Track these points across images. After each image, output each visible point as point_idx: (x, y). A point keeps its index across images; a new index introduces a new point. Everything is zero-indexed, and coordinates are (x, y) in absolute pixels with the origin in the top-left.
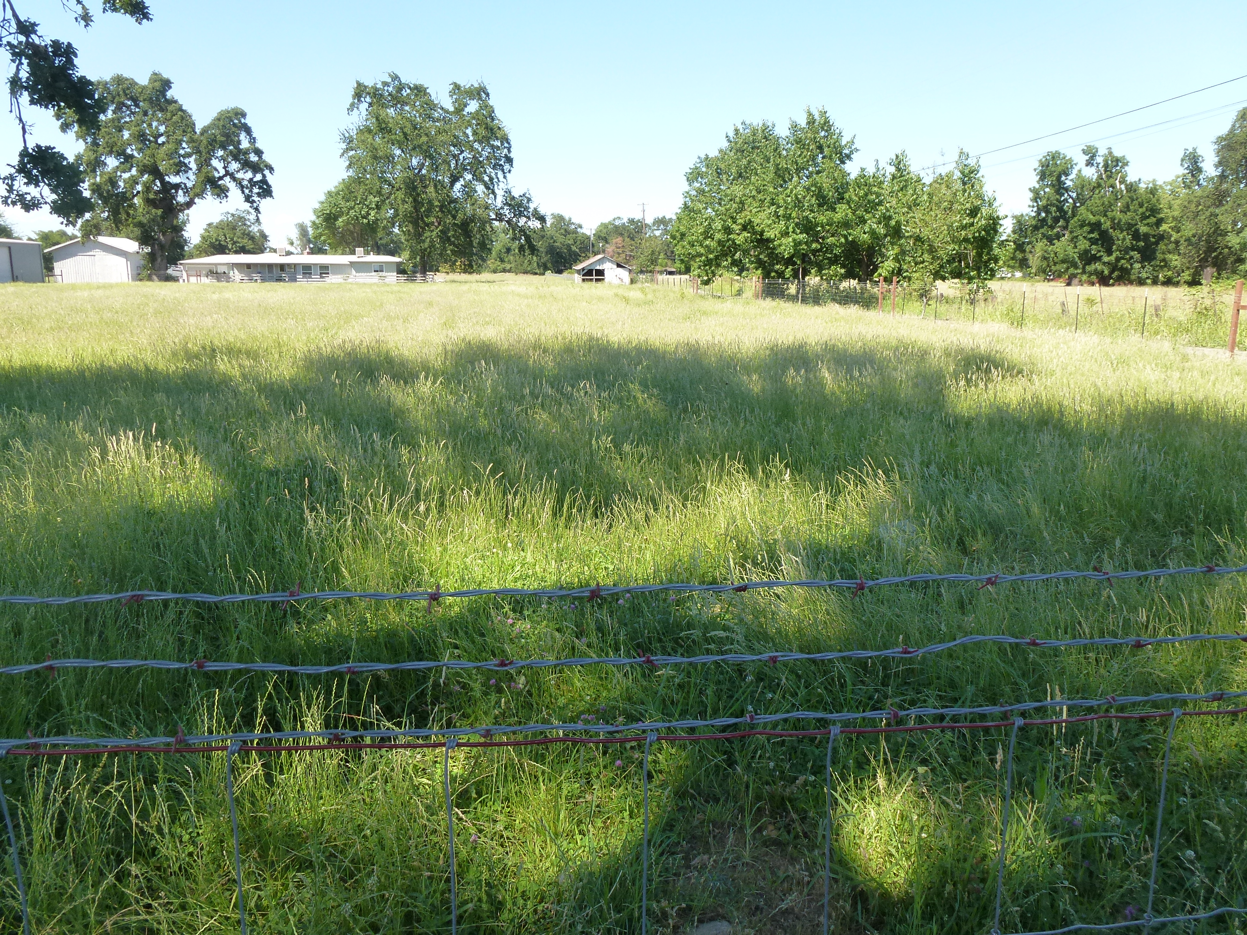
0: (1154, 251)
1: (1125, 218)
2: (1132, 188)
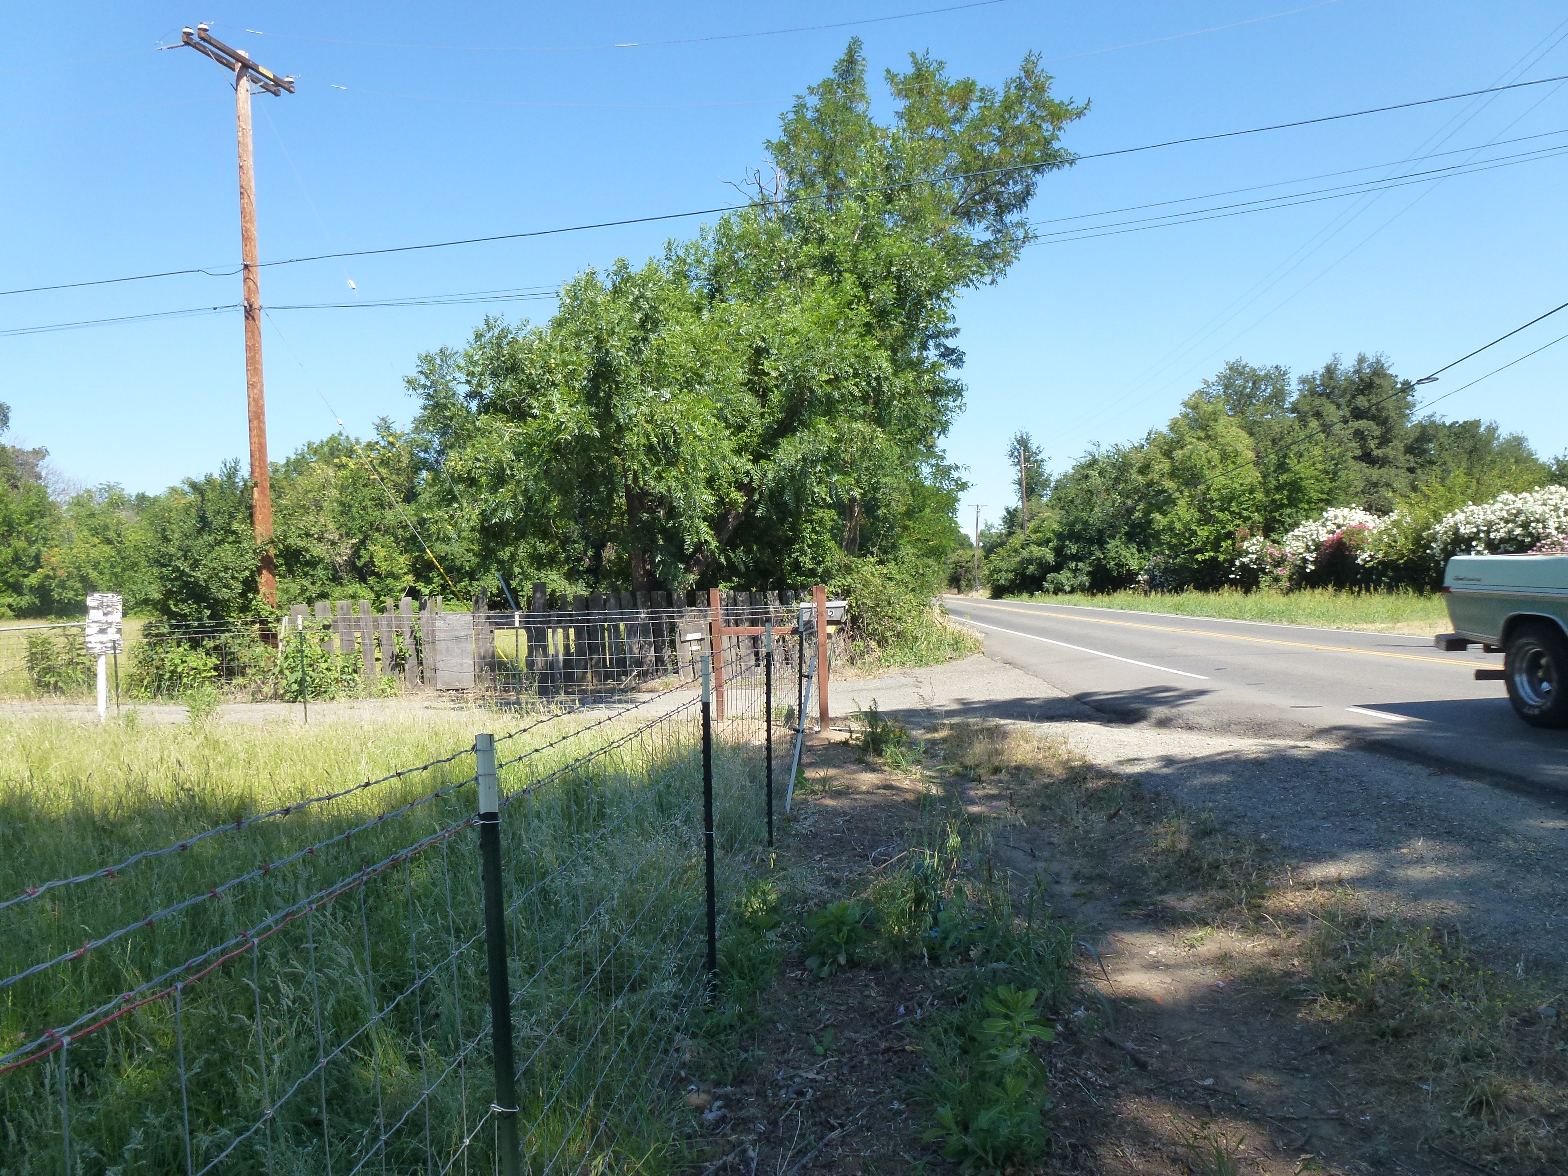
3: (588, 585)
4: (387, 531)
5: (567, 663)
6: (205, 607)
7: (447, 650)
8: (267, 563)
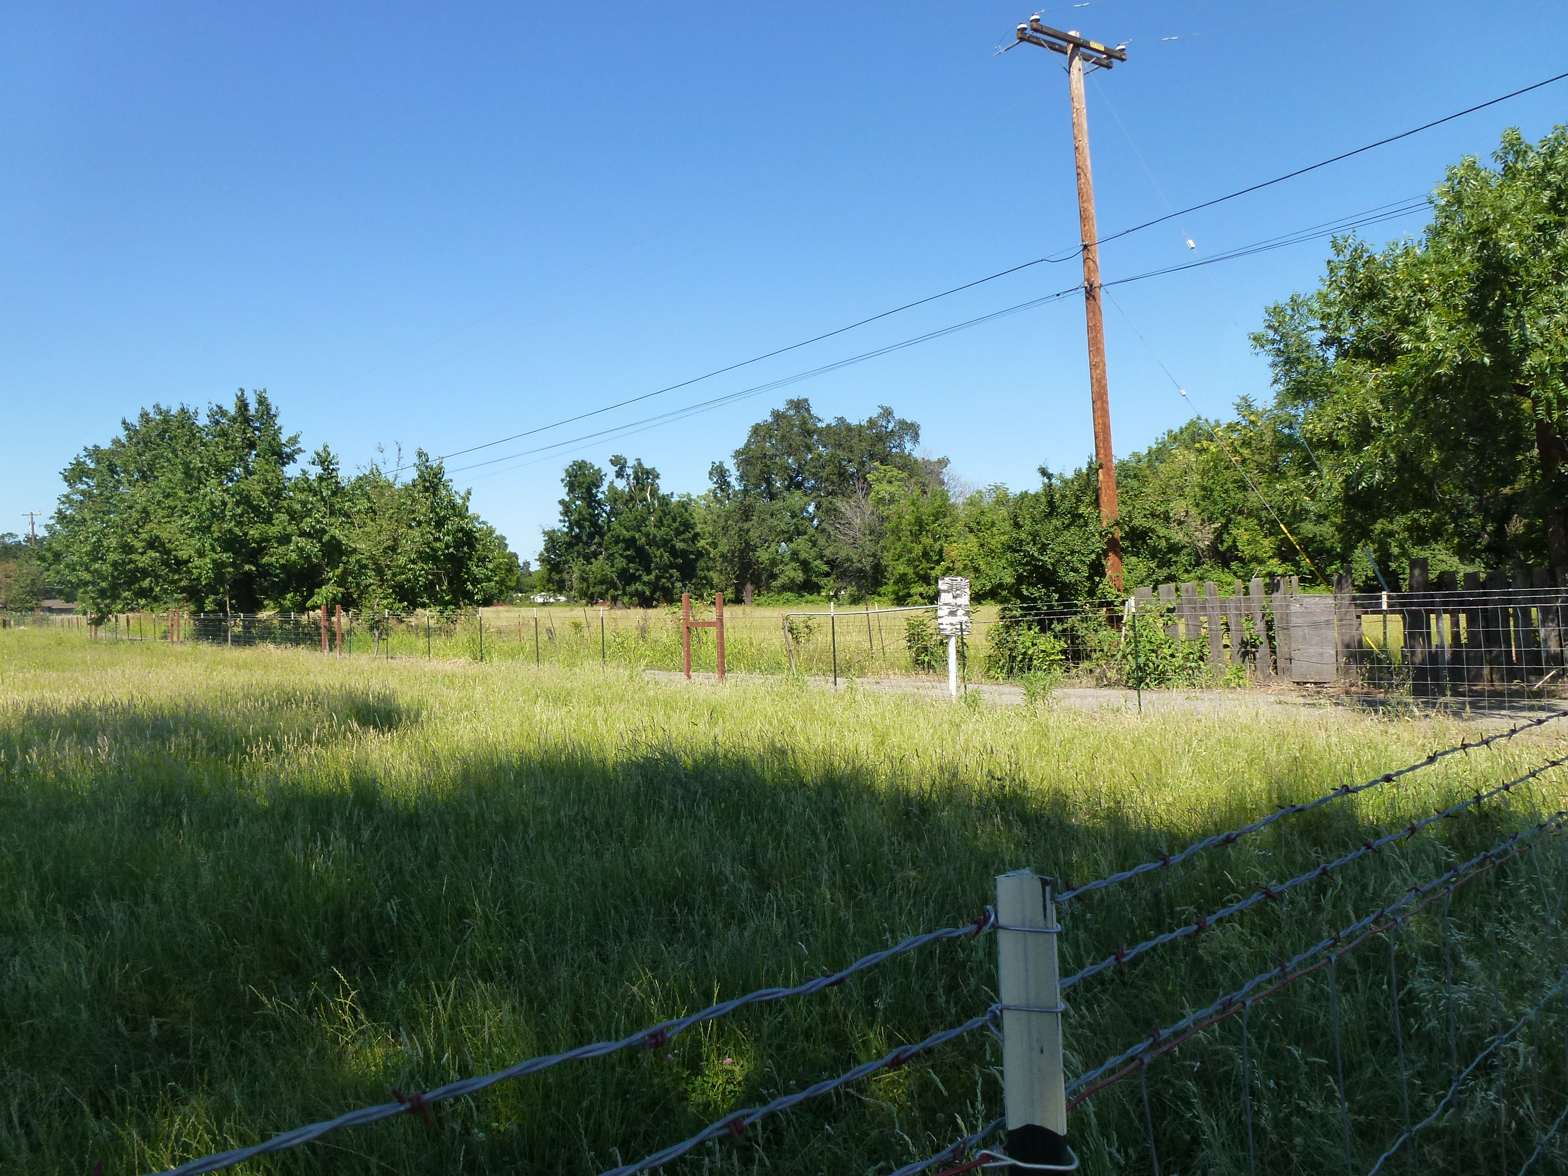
0: (694, 569)
1: (660, 534)
2: (664, 501)
3: (1488, 565)
4: (1250, 514)
5: (1456, 657)
6: (1054, 591)
7: (1304, 637)
8: (1113, 546)
